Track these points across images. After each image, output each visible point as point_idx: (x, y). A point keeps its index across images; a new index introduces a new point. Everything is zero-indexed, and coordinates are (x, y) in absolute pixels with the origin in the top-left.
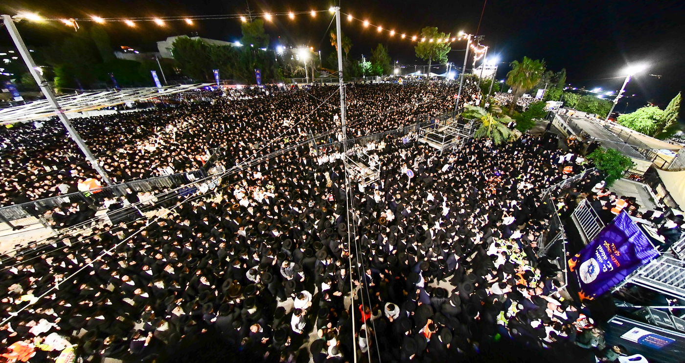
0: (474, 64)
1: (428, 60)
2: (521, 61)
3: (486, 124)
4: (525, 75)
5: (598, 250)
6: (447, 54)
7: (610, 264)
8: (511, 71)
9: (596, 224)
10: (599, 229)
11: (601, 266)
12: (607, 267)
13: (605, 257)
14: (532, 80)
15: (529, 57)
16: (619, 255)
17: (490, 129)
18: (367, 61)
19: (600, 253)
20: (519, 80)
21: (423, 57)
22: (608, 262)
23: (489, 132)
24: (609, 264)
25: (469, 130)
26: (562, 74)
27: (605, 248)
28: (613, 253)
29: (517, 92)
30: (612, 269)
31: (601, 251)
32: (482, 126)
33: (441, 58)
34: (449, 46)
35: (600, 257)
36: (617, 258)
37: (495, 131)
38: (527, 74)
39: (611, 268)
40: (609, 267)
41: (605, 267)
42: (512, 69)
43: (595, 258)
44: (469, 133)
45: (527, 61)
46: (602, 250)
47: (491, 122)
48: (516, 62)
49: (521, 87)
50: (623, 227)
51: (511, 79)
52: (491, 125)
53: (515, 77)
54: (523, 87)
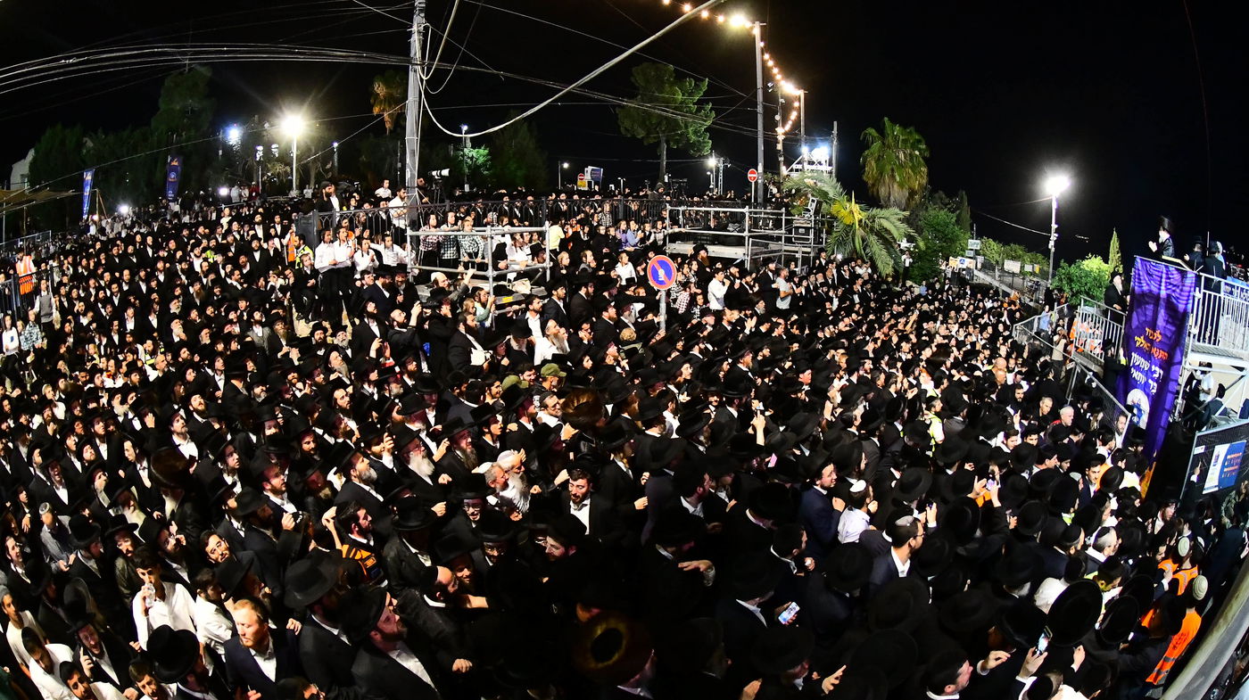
0: (780, 147)
2: (881, 132)
3: (847, 221)
4: (897, 158)
5: (1134, 365)
6: (706, 130)
7: (1156, 369)
8: (866, 152)
11: (1146, 388)
12: (1154, 380)
13: (1146, 366)
14: (913, 168)
15: (894, 121)
16: (1160, 337)
17: (860, 232)
19: (1138, 368)
20: (888, 168)
21: (641, 135)
22: (1153, 368)
23: (858, 242)
24: (1155, 372)
25: (808, 229)
26: (961, 202)
27: (1140, 351)
28: (1152, 343)
29: (892, 199)
30: (1162, 373)
31: (1138, 363)
32: (838, 227)
33: (693, 138)
34: (711, 110)
35: (1140, 374)
37: (873, 239)
38: (902, 156)
39: (1160, 375)
40: (1157, 375)
42: (868, 147)
44: (811, 236)
46: (1138, 360)
47: (857, 217)
49: (896, 186)
51: (871, 169)
52: (860, 221)
53: (878, 160)
54: (901, 185)
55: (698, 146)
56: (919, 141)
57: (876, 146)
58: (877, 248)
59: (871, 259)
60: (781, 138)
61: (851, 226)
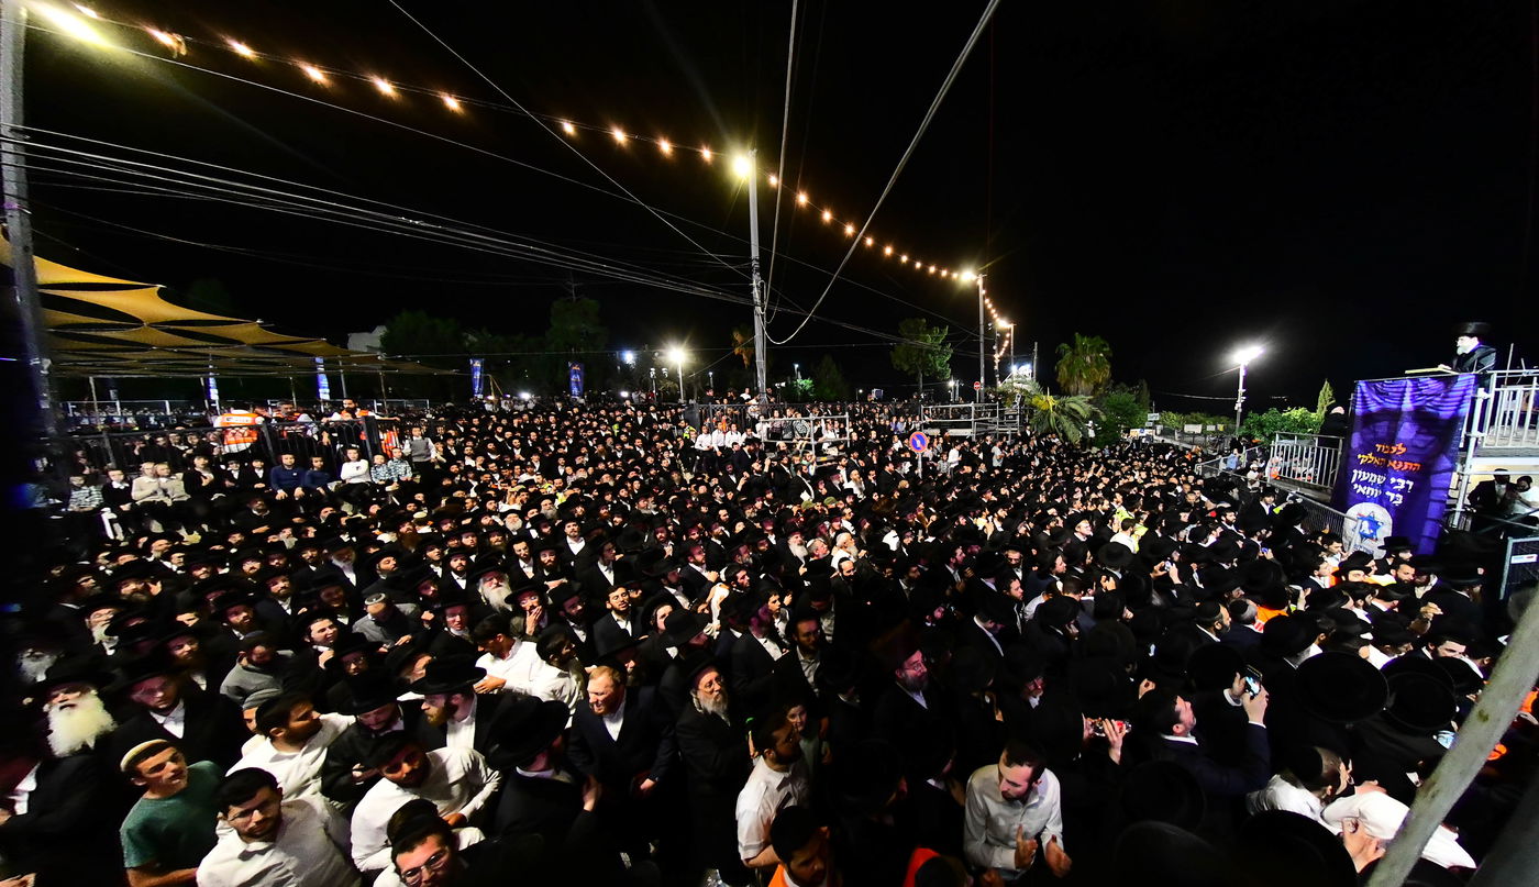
0: (996, 368)
1: (916, 375)
2: (1073, 345)
3: (1044, 408)
4: (1085, 362)
5: (1358, 482)
6: (947, 362)
7: (1399, 480)
8: (1059, 361)
9: (1324, 451)
10: (1336, 453)
11: (1382, 501)
12: (1396, 492)
13: (1380, 480)
14: (1097, 368)
15: (1083, 335)
16: (1404, 450)
17: (1053, 414)
18: (803, 379)
19: (1366, 483)
20: (1077, 370)
21: (906, 368)
22: (1393, 480)
23: (1052, 421)
24: (1397, 484)
25: (1015, 416)
26: (1142, 389)
27: (1368, 468)
28: (1389, 457)
29: (1080, 389)
30: (1411, 484)
31: (1364, 478)
32: (1037, 413)
33: (938, 369)
35: (1369, 489)
36: (1404, 458)
37: (1063, 418)
38: (1088, 359)
39: (1407, 486)
40: (1402, 487)
41: (1392, 496)
42: (1061, 358)
43: (1363, 499)
44: (1018, 420)
45: (1083, 341)
46: (1364, 476)
47: (1051, 404)
48: (1065, 346)
49: (1083, 380)
50: (1379, 404)
51: (1063, 372)
52: (1054, 407)
53: (1068, 367)
54: (1087, 381)
55: (942, 374)
56: (1104, 346)
57: (1069, 354)
58: (1067, 424)
59: (1063, 432)
60: (997, 361)
61: (1047, 411)
